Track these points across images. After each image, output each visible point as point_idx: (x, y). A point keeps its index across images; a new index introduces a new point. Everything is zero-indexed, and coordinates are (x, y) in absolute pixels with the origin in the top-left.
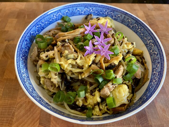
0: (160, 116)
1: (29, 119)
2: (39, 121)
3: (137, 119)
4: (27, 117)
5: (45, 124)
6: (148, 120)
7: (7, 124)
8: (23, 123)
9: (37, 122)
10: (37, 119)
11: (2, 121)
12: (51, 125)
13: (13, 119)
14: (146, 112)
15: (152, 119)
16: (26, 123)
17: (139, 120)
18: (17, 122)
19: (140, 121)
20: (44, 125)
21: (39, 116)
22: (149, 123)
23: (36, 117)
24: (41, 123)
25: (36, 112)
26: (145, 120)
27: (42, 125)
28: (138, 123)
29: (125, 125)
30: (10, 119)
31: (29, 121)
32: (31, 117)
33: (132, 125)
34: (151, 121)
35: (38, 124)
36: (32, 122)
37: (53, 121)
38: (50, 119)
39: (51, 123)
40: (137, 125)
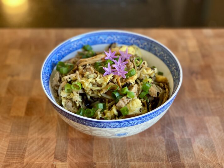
0: (195, 155)
1: (42, 154)
2: (53, 156)
3: (168, 157)
4: (41, 152)
5: (61, 158)
6: (181, 158)
7: (19, 158)
8: (36, 157)
9: (52, 156)
10: (51, 154)
11: (13, 155)
12: (67, 160)
13: (25, 153)
14: (180, 151)
15: (185, 158)
16: (39, 157)
17: (170, 157)
18: (29, 157)
19: (170, 159)
20: (59, 159)
21: (54, 151)
22: (181, 161)
23: (50, 153)
24: (57, 158)
25: (50, 147)
26: (177, 158)
27: (58, 160)
28: (168, 160)
29: (152, 162)
30: (21, 153)
31: (43, 156)
32: (45, 152)
33: (160, 162)
34: (183, 159)
35: (53, 158)
36: (46, 156)
37: (69, 156)
38: (67, 155)
39: (68, 157)
40: (166, 162)
